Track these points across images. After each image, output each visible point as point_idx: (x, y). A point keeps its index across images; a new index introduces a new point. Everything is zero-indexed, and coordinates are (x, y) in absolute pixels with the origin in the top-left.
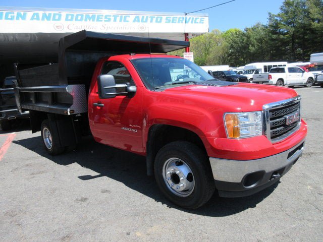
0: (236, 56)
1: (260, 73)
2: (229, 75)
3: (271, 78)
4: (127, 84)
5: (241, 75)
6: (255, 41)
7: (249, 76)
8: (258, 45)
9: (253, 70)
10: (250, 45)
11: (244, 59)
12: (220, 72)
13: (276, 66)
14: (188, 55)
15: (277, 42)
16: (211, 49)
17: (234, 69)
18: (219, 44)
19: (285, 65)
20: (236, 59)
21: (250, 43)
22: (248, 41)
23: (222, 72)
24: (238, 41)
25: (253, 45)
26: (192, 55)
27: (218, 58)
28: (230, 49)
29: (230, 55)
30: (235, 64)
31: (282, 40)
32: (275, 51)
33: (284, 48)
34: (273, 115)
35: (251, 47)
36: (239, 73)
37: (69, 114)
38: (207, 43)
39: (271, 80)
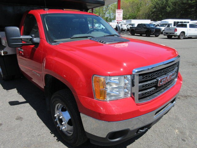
0: (157, 14)
1: (170, 26)
2: (149, 27)
3: (177, 31)
4: (32, 36)
5: (158, 27)
6: (171, 4)
7: (163, 28)
8: (173, 7)
9: (166, 24)
10: (167, 7)
11: (162, 16)
12: (143, 24)
13: (182, 22)
14: (119, 12)
15: (186, 5)
16: (141, 8)
17: (154, 23)
18: (147, 5)
19: (188, 22)
20: (157, 16)
21: (168, 5)
22: (166, 3)
23: (145, 25)
24: (160, 3)
25: (169, 7)
26: (122, 12)
27: (145, 14)
28: (154, 9)
29: (153, 13)
30: (156, 19)
31: (189, 4)
32: (183, 12)
33: (190, 10)
34: (143, 78)
35: (167, 8)
36: (156, 26)
37: (3, 54)
38: (139, 4)
39: (176, 32)
